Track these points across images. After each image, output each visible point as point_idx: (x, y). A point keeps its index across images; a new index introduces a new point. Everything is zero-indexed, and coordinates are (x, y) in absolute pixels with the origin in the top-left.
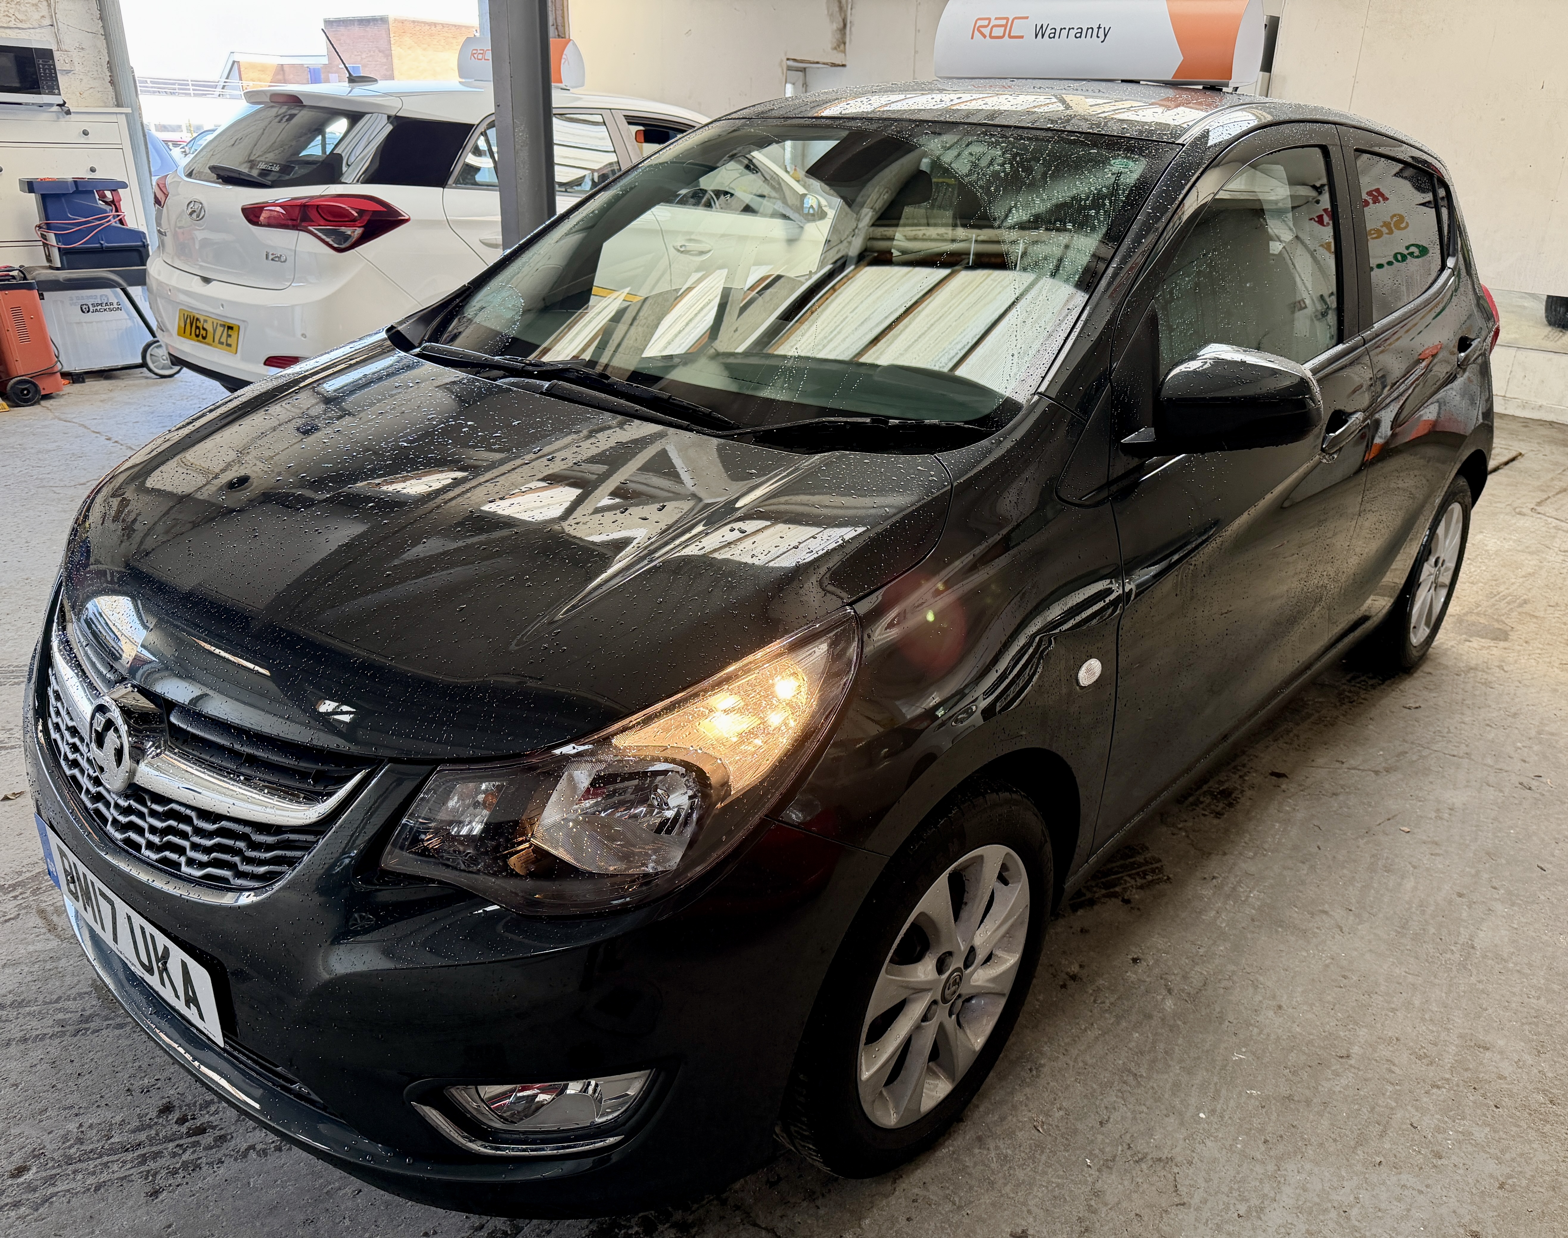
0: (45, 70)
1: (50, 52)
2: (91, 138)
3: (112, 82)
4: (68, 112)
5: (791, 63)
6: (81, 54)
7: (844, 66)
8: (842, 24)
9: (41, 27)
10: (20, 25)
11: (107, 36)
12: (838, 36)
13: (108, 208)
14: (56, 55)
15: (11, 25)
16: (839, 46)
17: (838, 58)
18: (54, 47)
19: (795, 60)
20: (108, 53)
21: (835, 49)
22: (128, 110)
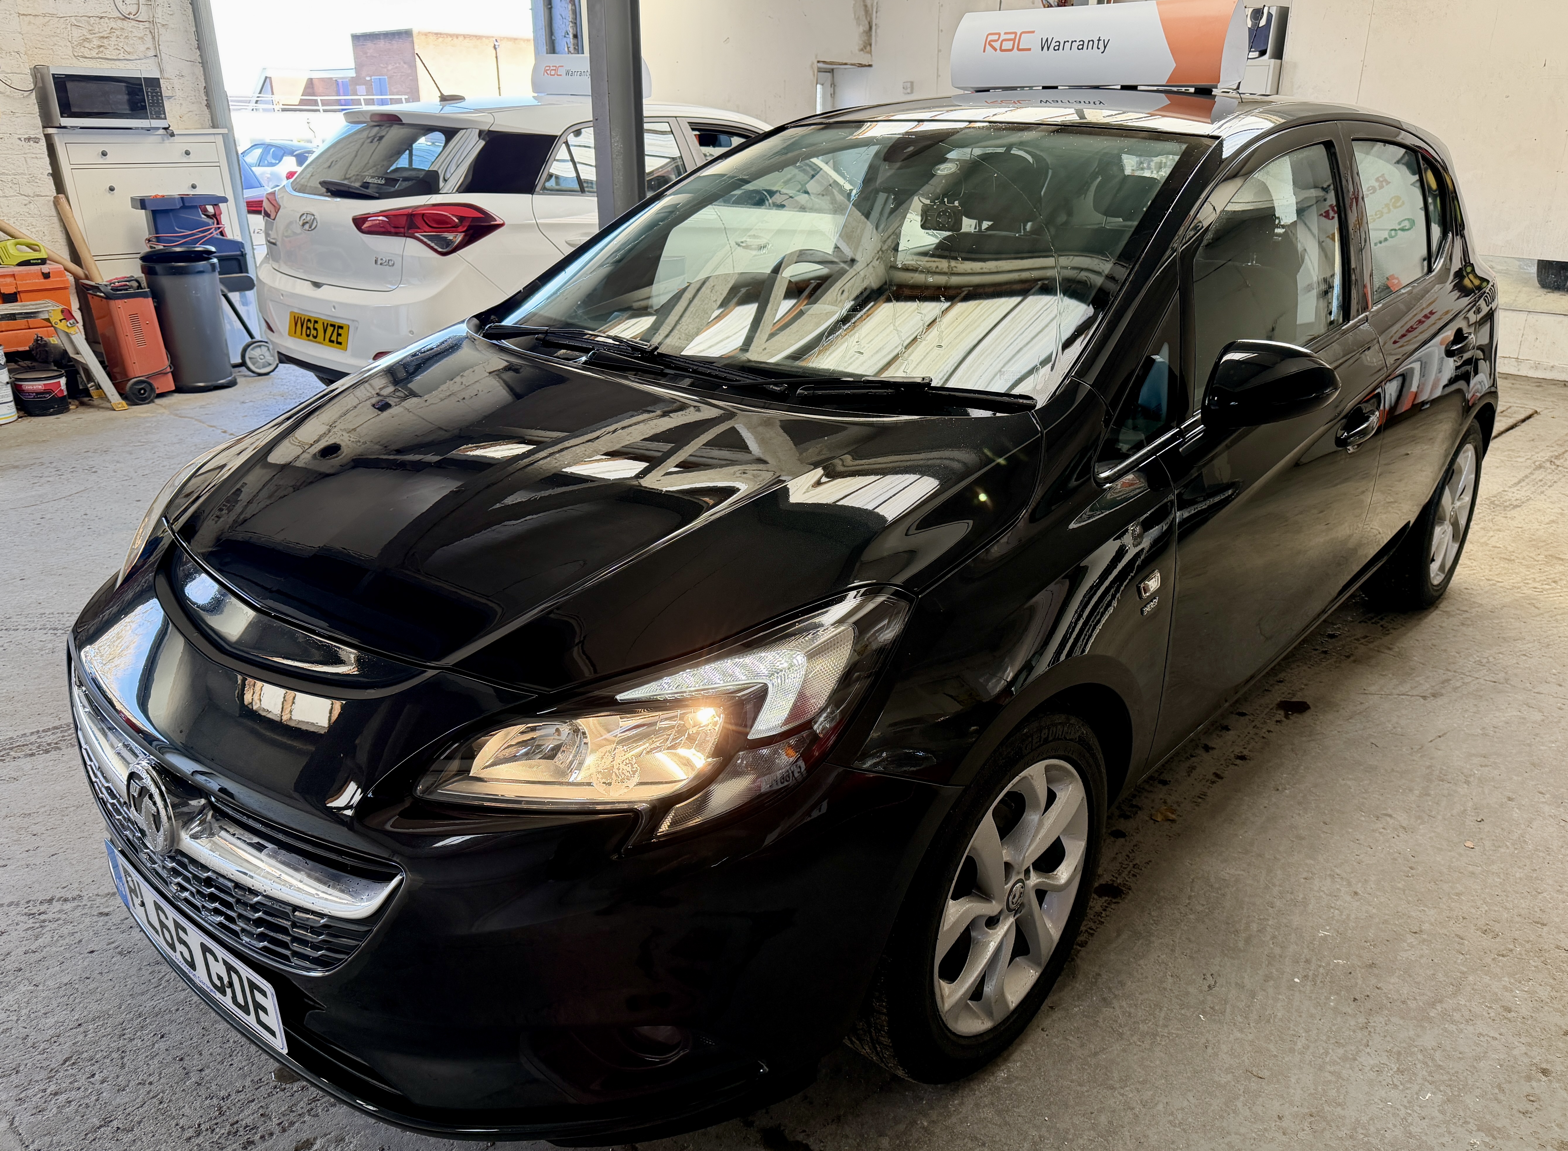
0: (152, 97)
1: (157, 80)
2: (192, 158)
3: (208, 106)
4: (172, 135)
5: (821, 65)
6: (181, 81)
7: (870, 66)
8: (867, 27)
9: (146, 57)
10: (128, 57)
11: (204, 64)
12: (865, 38)
13: (210, 221)
14: (162, 82)
15: (121, 57)
16: (865, 47)
17: (864, 59)
18: (159, 76)
19: (824, 62)
20: (205, 79)
21: (862, 50)
22: (225, 131)
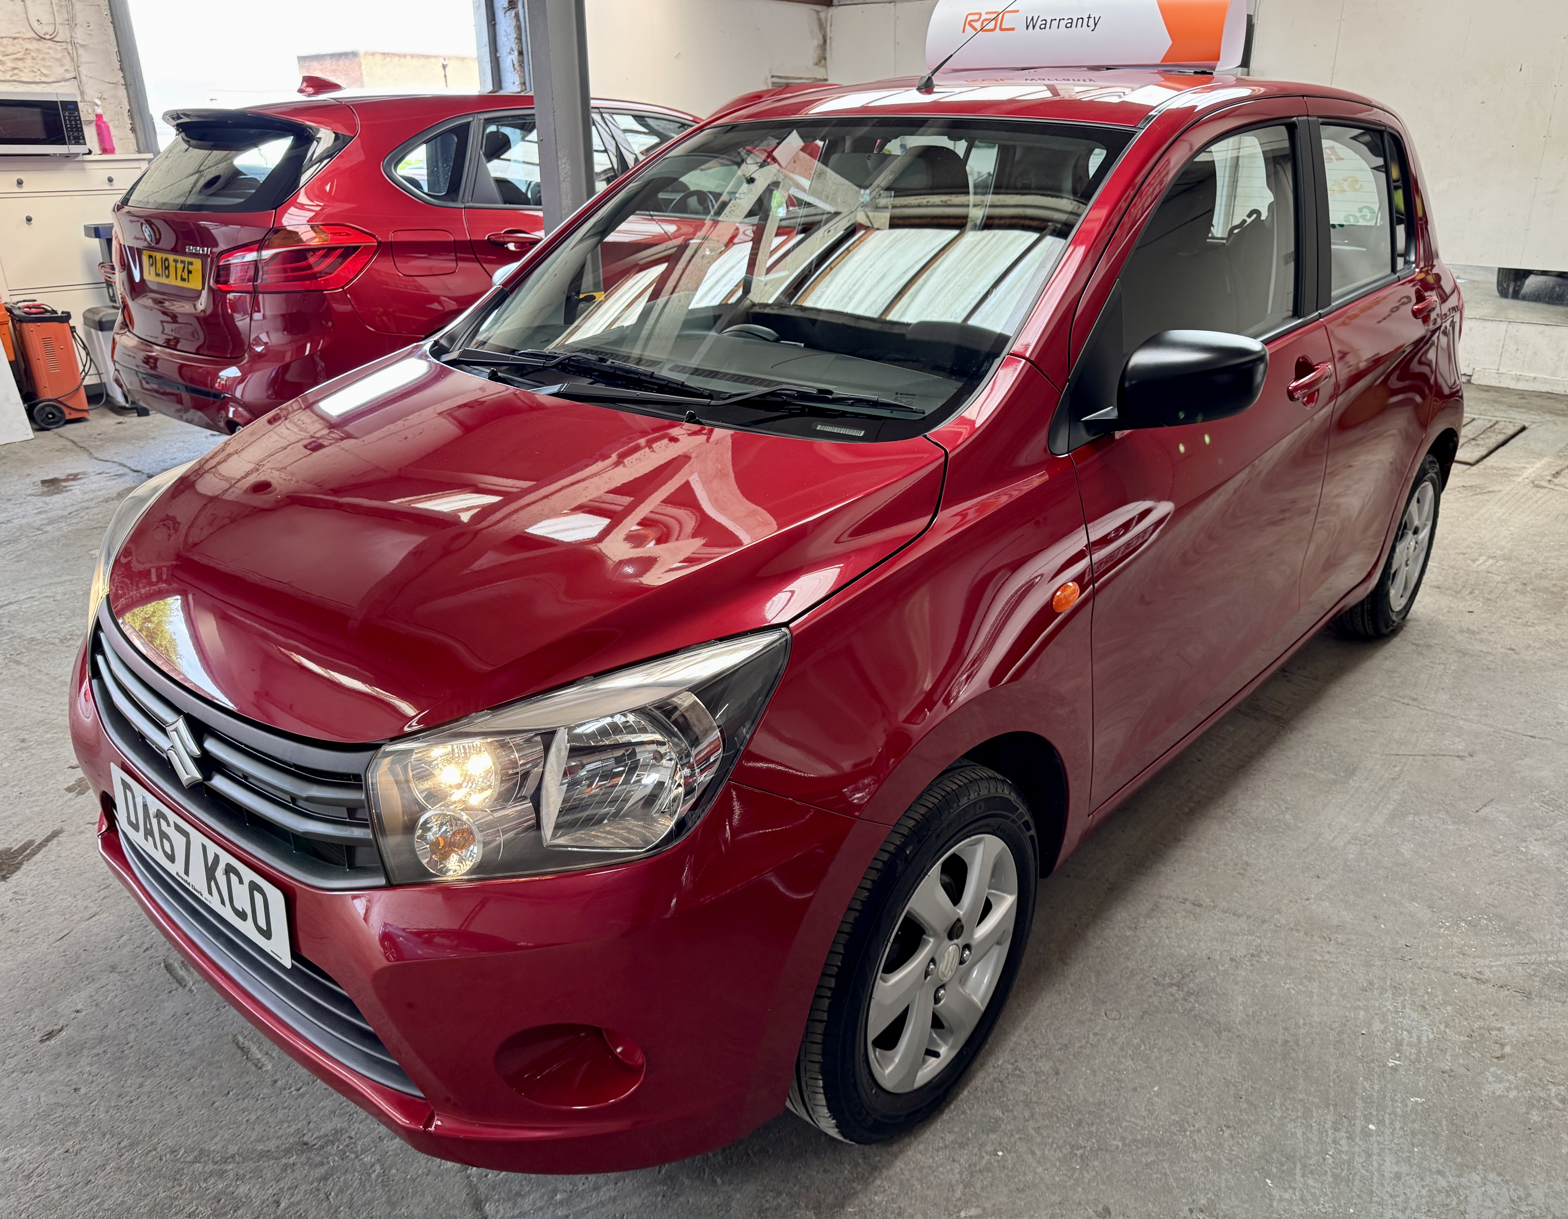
1: (75, 103)
2: (115, 184)
5: (775, 80)
8: (821, 41)
9: (65, 80)
10: (45, 80)
11: (128, 86)
12: (819, 52)
14: (81, 106)
15: (37, 79)
17: (819, 73)
18: (78, 99)
19: (778, 77)
20: (129, 102)
21: (817, 64)
